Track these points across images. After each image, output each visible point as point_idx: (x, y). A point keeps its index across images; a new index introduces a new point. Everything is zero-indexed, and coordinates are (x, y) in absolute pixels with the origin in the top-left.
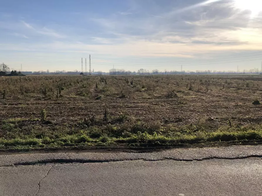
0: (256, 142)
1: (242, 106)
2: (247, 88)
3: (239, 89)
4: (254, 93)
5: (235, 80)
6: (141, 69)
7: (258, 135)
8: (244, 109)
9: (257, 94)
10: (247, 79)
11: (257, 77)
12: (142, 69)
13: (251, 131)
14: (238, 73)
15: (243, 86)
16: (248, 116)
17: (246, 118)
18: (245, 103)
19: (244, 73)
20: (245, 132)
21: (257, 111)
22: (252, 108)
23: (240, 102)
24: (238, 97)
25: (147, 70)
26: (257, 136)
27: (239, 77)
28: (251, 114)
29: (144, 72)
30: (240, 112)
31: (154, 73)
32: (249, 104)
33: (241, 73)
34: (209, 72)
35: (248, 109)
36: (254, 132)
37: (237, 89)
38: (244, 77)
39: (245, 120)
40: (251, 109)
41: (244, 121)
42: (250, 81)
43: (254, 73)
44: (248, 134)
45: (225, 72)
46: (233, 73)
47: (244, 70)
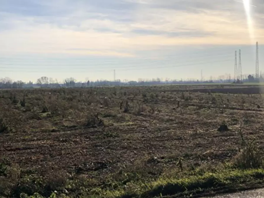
0: (212, 192)
1: (202, 135)
2: (212, 106)
3: (201, 107)
4: (222, 113)
5: (196, 94)
6: (42, 78)
7: (217, 179)
8: (205, 139)
9: (226, 114)
10: (213, 91)
11: (228, 87)
12: (45, 78)
13: (208, 174)
14: (202, 82)
15: (208, 103)
16: (209, 151)
17: (207, 153)
18: (208, 130)
19: (211, 82)
20: (200, 176)
21: (223, 141)
22: (216, 137)
23: (201, 128)
24: (198, 121)
25: (54, 79)
26: (215, 181)
27: (202, 88)
28: (215, 146)
29: (49, 82)
30: (199, 145)
31: (67, 84)
32: (213, 130)
33: (207, 82)
34: (159, 82)
35: (210, 139)
36: (212, 176)
37: (198, 107)
38: (211, 88)
39: (204, 158)
40: (215, 139)
41: (202, 159)
42: (217, 94)
43: (225, 81)
44: (204, 179)
45: (183, 80)
46: (195, 82)
47: (211, 77)
